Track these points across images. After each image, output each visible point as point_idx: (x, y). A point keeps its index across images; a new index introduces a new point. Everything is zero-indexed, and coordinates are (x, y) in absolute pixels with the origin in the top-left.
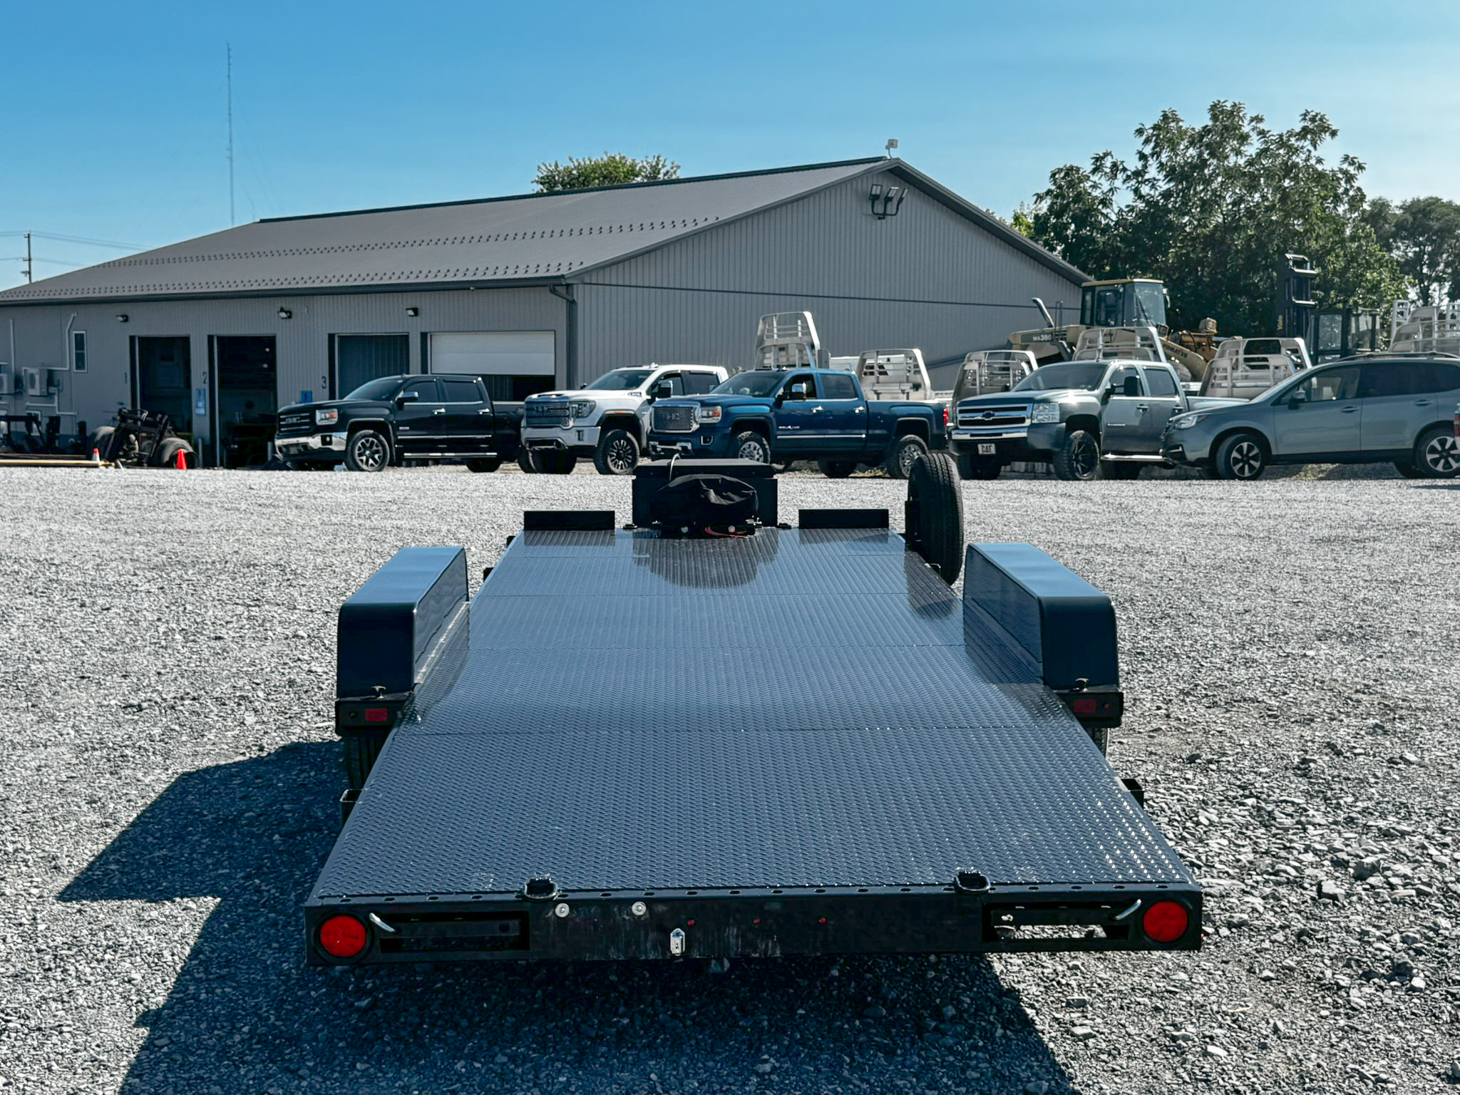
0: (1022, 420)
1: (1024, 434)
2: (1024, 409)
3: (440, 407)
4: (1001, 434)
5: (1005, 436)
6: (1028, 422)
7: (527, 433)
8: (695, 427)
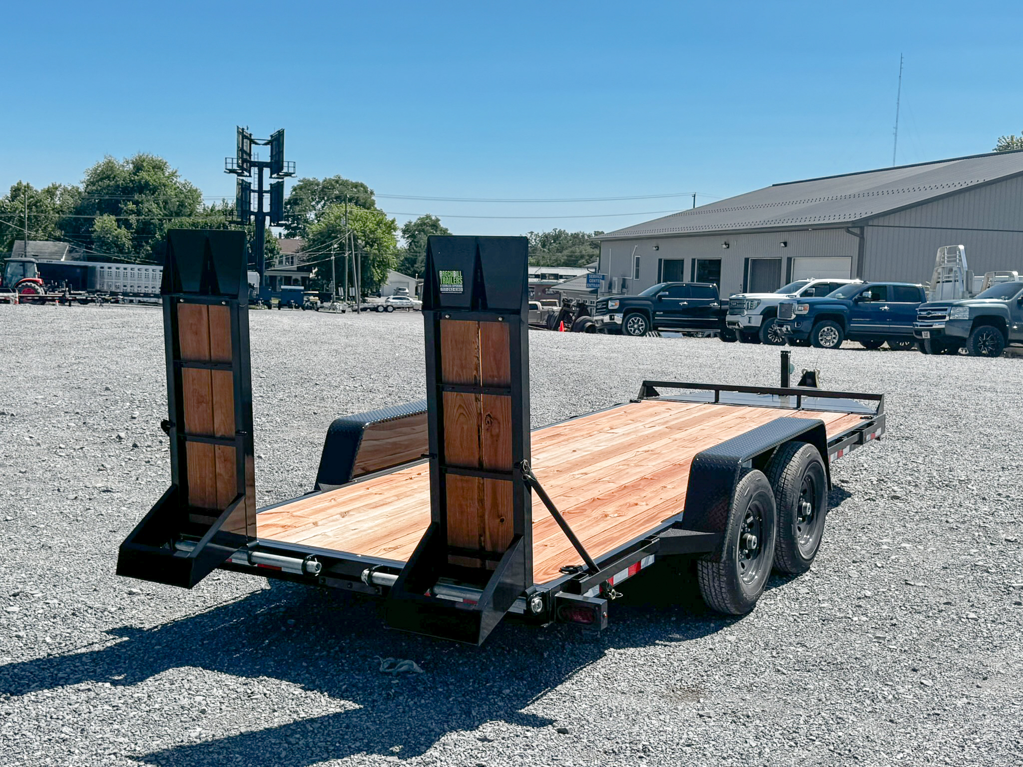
0: (944, 317)
1: (943, 326)
2: (946, 310)
3: (684, 301)
4: (932, 326)
5: (934, 327)
6: (947, 318)
7: (729, 318)
8: (794, 316)
